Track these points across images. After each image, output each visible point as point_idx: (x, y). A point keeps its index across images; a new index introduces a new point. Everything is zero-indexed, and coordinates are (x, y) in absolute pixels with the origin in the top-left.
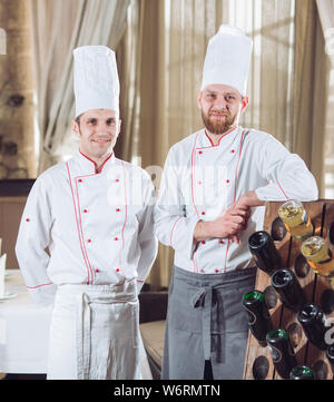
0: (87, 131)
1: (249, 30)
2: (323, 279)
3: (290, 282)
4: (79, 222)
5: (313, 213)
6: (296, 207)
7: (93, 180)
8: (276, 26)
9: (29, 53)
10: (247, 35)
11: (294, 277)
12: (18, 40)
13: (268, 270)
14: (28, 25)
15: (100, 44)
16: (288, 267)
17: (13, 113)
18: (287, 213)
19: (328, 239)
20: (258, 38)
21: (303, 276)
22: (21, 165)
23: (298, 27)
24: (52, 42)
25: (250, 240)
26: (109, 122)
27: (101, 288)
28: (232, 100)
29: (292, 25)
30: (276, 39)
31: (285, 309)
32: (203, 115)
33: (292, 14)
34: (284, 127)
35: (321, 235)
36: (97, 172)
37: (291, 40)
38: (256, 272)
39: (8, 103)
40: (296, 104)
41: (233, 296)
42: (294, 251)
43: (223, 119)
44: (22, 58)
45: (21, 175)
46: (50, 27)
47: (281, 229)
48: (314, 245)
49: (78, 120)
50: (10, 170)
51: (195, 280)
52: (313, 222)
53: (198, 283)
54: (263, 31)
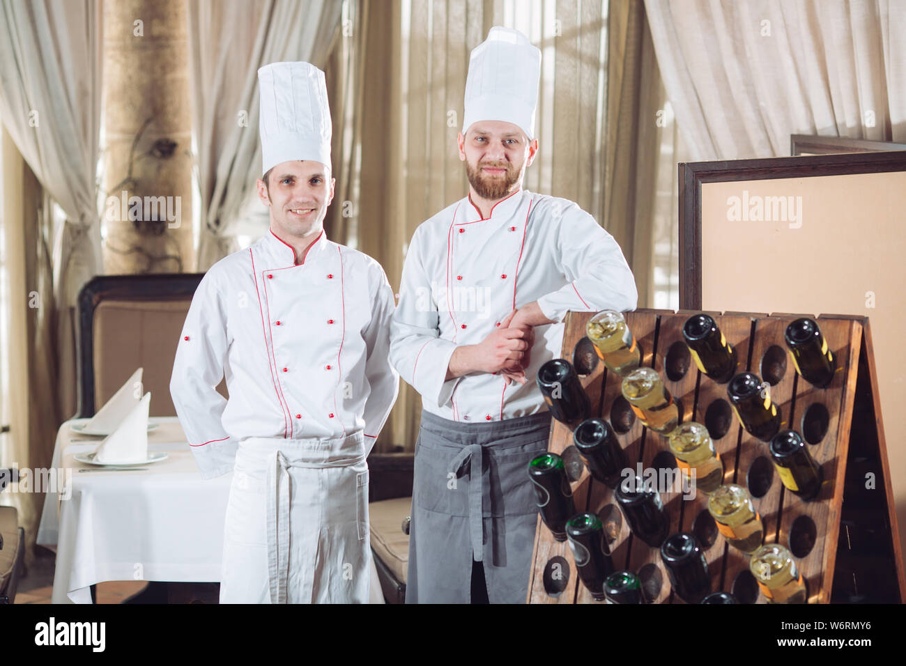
0: (280, 195)
1: (537, 38)
2: (655, 435)
3: (604, 439)
4: (269, 341)
5: (641, 332)
6: (615, 321)
7: (290, 275)
8: (579, 32)
9: (185, 74)
10: (532, 44)
11: (610, 433)
12: (168, 51)
13: (568, 420)
14: (184, 29)
15: (299, 58)
16: (600, 416)
17: (159, 168)
18: (599, 330)
19: (663, 372)
20: (550, 52)
21: (623, 430)
22: (171, 251)
23: (613, 33)
24: (223, 56)
25: (541, 373)
26: (314, 180)
27: (306, 443)
28: (514, 145)
29: (604, 32)
30: (578, 56)
31: (595, 481)
32: (468, 170)
33: (605, 14)
34: (591, 193)
35: (653, 365)
36: (297, 262)
37: (603, 57)
38: (550, 421)
39: (151, 153)
40: (610, 157)
41: (514, 458)
42: (609, 391)
43: (502, 175)
44: (173, 81)
45: (171, 267)
46: (218, 32)
47: (590, 355)
48: (642, 381)
49: (266, 179)
50: (152, 259)
51: (455, 433)
52: (641, 345)
53: (459, 438)
54: (557, 42)
